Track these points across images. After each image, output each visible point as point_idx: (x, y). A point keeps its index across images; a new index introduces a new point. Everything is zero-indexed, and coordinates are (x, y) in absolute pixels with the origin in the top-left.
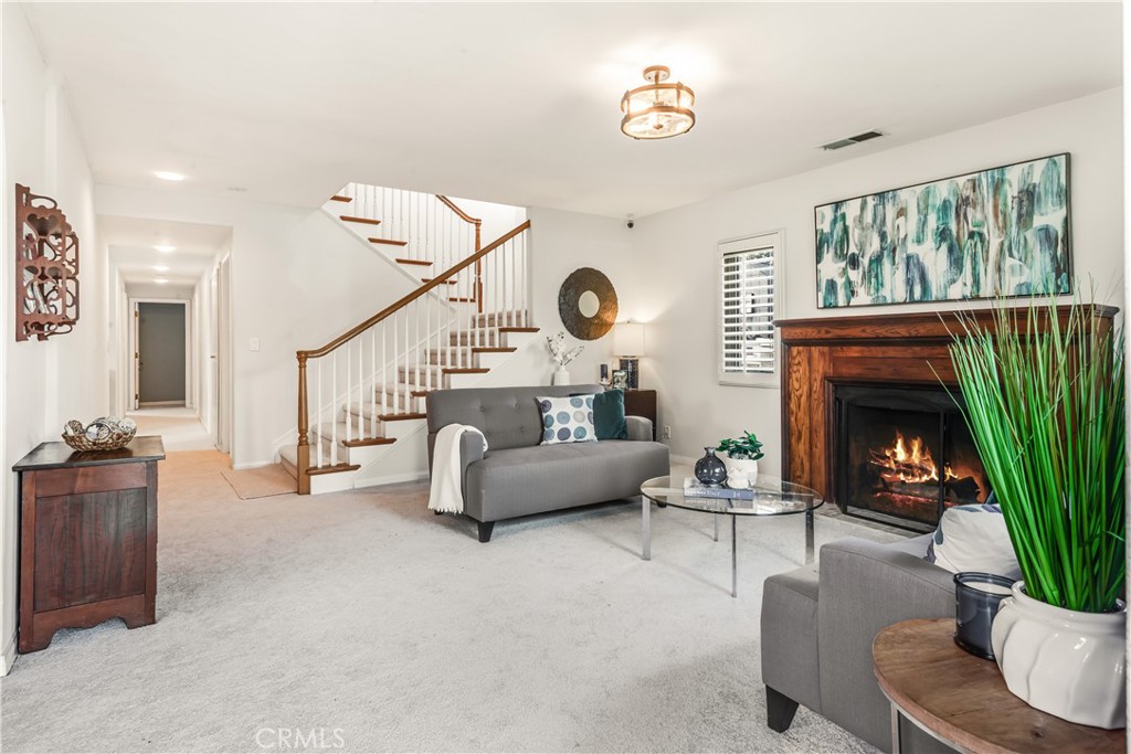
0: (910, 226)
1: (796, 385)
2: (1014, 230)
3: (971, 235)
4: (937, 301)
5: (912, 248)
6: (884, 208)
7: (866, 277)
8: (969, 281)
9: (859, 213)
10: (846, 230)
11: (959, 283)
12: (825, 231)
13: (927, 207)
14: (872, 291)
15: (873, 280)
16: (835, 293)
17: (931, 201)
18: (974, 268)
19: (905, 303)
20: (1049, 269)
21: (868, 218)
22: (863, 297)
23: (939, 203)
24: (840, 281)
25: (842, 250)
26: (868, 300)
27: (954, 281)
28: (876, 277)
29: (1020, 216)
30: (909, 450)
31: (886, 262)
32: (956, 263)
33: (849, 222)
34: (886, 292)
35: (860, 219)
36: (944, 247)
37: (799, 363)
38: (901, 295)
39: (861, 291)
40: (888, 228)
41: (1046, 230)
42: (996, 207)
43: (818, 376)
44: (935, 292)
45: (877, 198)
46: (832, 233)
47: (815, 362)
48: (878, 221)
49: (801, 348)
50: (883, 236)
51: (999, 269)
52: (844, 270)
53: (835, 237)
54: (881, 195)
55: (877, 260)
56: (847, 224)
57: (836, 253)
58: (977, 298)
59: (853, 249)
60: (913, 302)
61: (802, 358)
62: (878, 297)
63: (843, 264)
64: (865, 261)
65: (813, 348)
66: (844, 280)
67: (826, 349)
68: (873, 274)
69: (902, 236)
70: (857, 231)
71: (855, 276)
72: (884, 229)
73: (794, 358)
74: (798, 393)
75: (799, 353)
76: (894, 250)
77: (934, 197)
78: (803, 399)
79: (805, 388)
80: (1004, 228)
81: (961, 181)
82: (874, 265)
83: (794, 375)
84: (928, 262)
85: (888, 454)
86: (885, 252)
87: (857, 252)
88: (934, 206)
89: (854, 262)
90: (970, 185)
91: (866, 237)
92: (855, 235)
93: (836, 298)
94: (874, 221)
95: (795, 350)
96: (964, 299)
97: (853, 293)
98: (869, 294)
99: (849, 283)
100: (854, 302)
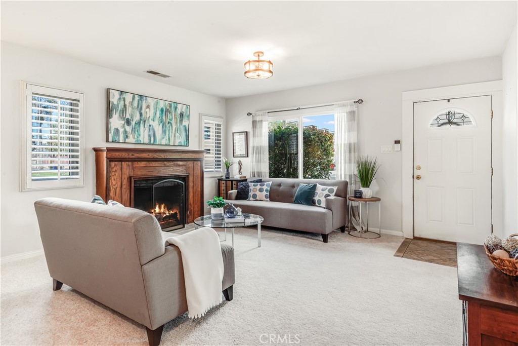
0: (151, 113)
1: (114, 182)
2: (179, 124)
3: (169, 123)
4: (158, 145)
5: (151, 123)
6: (142, 102)
7: (133, 130)
8: (167, 139)
9: (131, 100)
10: (125, 106)
11: (165, 139)
12: (114, 103)
13: (157, 108)
14: (136, 137)
15: (136, 132)
16: (119, 136)
17: (158, 106)
18: (169, 135)
19: (148, 144)
20: (185, 139)
21: (135, 104)
22: (131, 139)
23: (160, 108)
24: (121, 130)
25: (123, 115)
26: (134, 141)
27: (163, 138)
28: (138, 131)
29: (180, 120)
30: (160, 208)
31: (142, 125)
32: (164, 132)
33: (127, 103)
34: (141, 138)
35: (132, 103)
36: (161, 125)
37: (116, 171)
38: (147, 141)
39: (131, 136)
40: (143, 111)
41: (185, 126)
42: (175, 115)
43: (126, 177)
44: (158, 142)
45: (139, 97)
46: (118, 105)
47: (124, 170)
48: (139, 107)
49: (117, 163)
50: (141, 114)
51: (175, 136)
52: (124, 125)
53: (120, 108)
54: (141, 96)
55: (138, 123)
56: (126, 103)
57: (120, 116)
58: (169, 145)
59: (128, 116)
60: (151, 144)
61: (118, 168)
62: (138, 140)
63: (123, 122)
64: (133, 123)
65: (123, 163)
66: (123, 130)
67: (130, 163)
68: (136, 130)
69: (148, 117)
70: (130, 109)
71: (128, 129)
72: (142, 112)
73: (113, 168)
74: (115, 187)
75: (115, 165)
76: (145, 121)
77: (159, 105)
78: (118, 190)
79: (119, 184)
80: (176, 123)
81: (167, 103)
82: (137, 126)
83: (112, 178)
84: (156, 129)
85: (152, 211)
86: (142, 121)
87: (130, 118)
88: (159, 109)
89: (128, 122)
90: (169, 105)
91: (134, 112)
92: (129, 110)
93: (119, 138)
94: (138, 107)
95: (113, 164)
96: (166, 145)
97: (127, 136)
98: (134, 138)
99: (125, 132)
100: (127, 141)
